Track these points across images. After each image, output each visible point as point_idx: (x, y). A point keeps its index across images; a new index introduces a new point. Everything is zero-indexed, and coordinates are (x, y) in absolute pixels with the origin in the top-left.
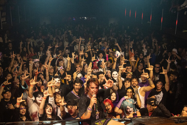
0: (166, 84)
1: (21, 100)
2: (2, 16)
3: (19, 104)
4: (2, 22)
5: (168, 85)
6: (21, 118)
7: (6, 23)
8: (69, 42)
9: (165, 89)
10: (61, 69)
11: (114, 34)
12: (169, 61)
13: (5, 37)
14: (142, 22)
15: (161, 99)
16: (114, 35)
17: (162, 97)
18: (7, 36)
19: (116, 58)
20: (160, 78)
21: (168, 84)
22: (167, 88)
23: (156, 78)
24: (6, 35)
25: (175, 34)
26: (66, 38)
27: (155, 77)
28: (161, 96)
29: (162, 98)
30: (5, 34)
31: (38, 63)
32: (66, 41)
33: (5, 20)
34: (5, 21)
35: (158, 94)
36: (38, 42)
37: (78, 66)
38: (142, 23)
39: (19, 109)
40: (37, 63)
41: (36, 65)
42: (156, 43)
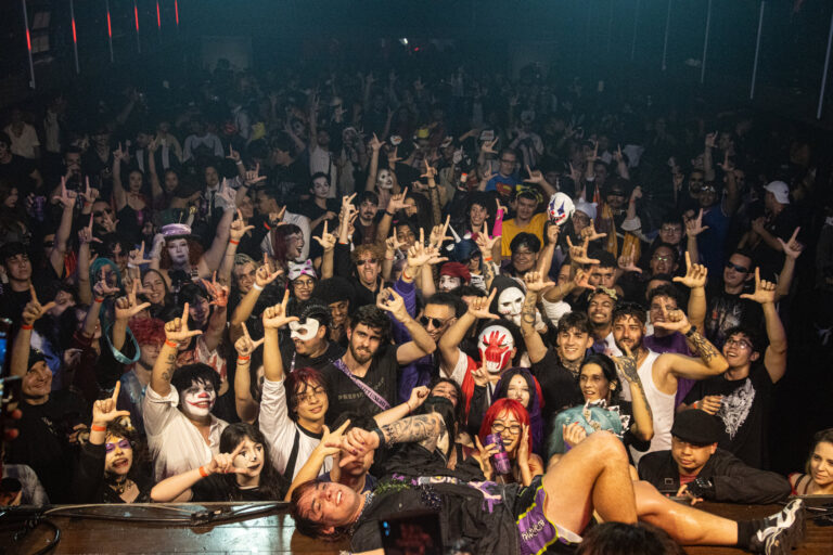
0: (769, 350)
1: (110, 410)
2: (34, 27)
3: (102, 429)
4: (35, 56)
5: (781, 353)
6: (115, 488)
7: (50, 59)
8: (330, 150)
9: (765, 369)
10: (304, 274)
11: (529, 118)
12: (792, 248)
13: (50, 125)
14: (664, 61)
15: (743, 417)
16: (528, 122)
17: (750, 405)
18: (59, 121)
19: (555, 224)
20: (742, 319)
21: (780, 350)
22: (774, 365)
23: (724, 320)
24: (53, 117)
25: (819, 116)
26: (318, 130)
27: (723, 316)
28: (743, 403)
29: (751, 410)
30: (49, 111)
31: (183, 240)
32: (321, 145)
33: (46, 48)
34: (46, 52)
35: (733, 394)
36: (195, 147)
37: (366, 256)
38: (664, 68)
39: (102, 449)
40: (177, 242)
41: (173, 252)
42: (726, 162)
